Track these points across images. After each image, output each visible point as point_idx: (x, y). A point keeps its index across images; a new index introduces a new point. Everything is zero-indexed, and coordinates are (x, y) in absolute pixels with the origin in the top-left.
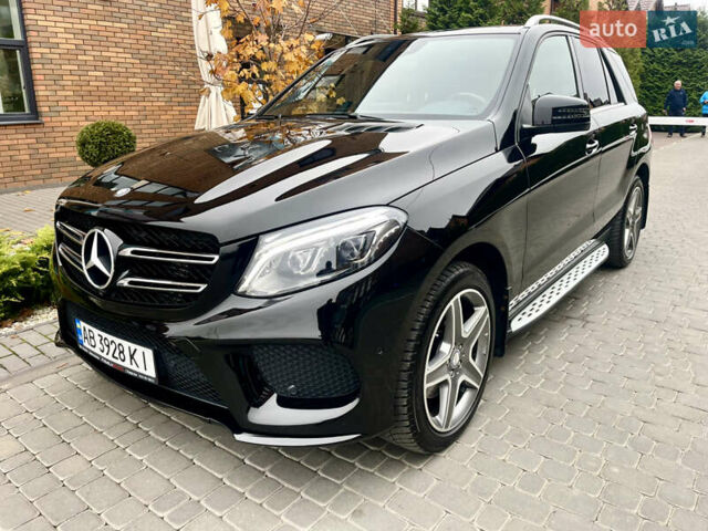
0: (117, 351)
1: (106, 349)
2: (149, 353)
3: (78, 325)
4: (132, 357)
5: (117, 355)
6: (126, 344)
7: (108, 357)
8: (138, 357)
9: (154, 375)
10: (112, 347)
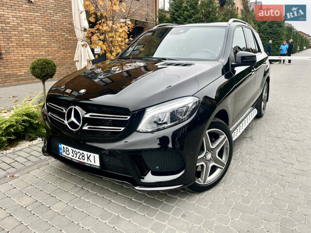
0: (81, 156)
1: (75, 155)
2: (97, 156)
3: (60, 146)
4: (88, 158)
5: (81, 157)
6: (85, 153)
7: (76, 159)
8: (92, 158)
9: (99, 165)
10: (78, 155)
